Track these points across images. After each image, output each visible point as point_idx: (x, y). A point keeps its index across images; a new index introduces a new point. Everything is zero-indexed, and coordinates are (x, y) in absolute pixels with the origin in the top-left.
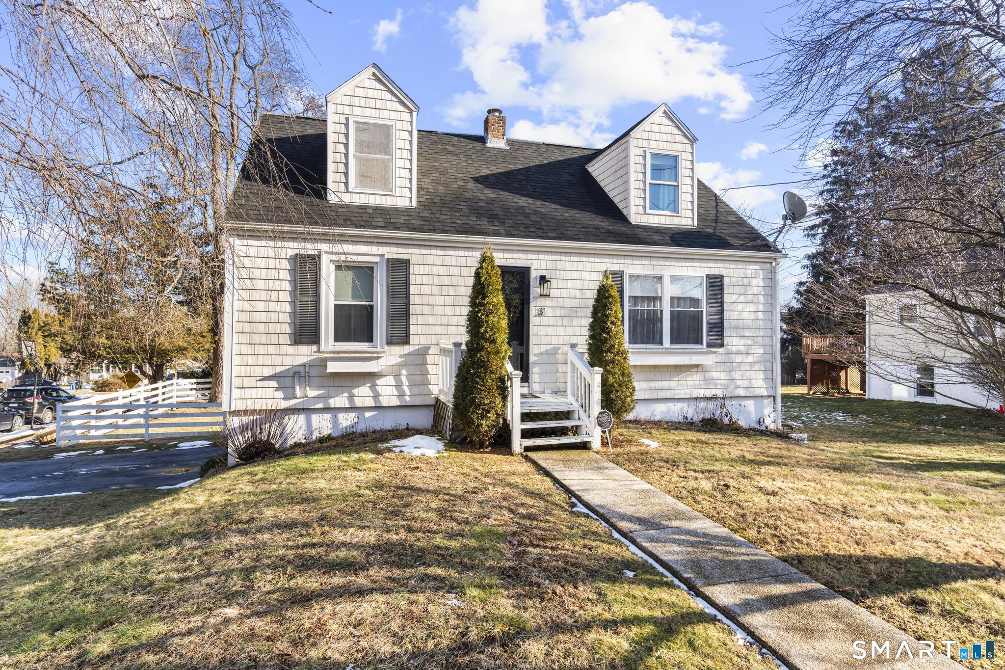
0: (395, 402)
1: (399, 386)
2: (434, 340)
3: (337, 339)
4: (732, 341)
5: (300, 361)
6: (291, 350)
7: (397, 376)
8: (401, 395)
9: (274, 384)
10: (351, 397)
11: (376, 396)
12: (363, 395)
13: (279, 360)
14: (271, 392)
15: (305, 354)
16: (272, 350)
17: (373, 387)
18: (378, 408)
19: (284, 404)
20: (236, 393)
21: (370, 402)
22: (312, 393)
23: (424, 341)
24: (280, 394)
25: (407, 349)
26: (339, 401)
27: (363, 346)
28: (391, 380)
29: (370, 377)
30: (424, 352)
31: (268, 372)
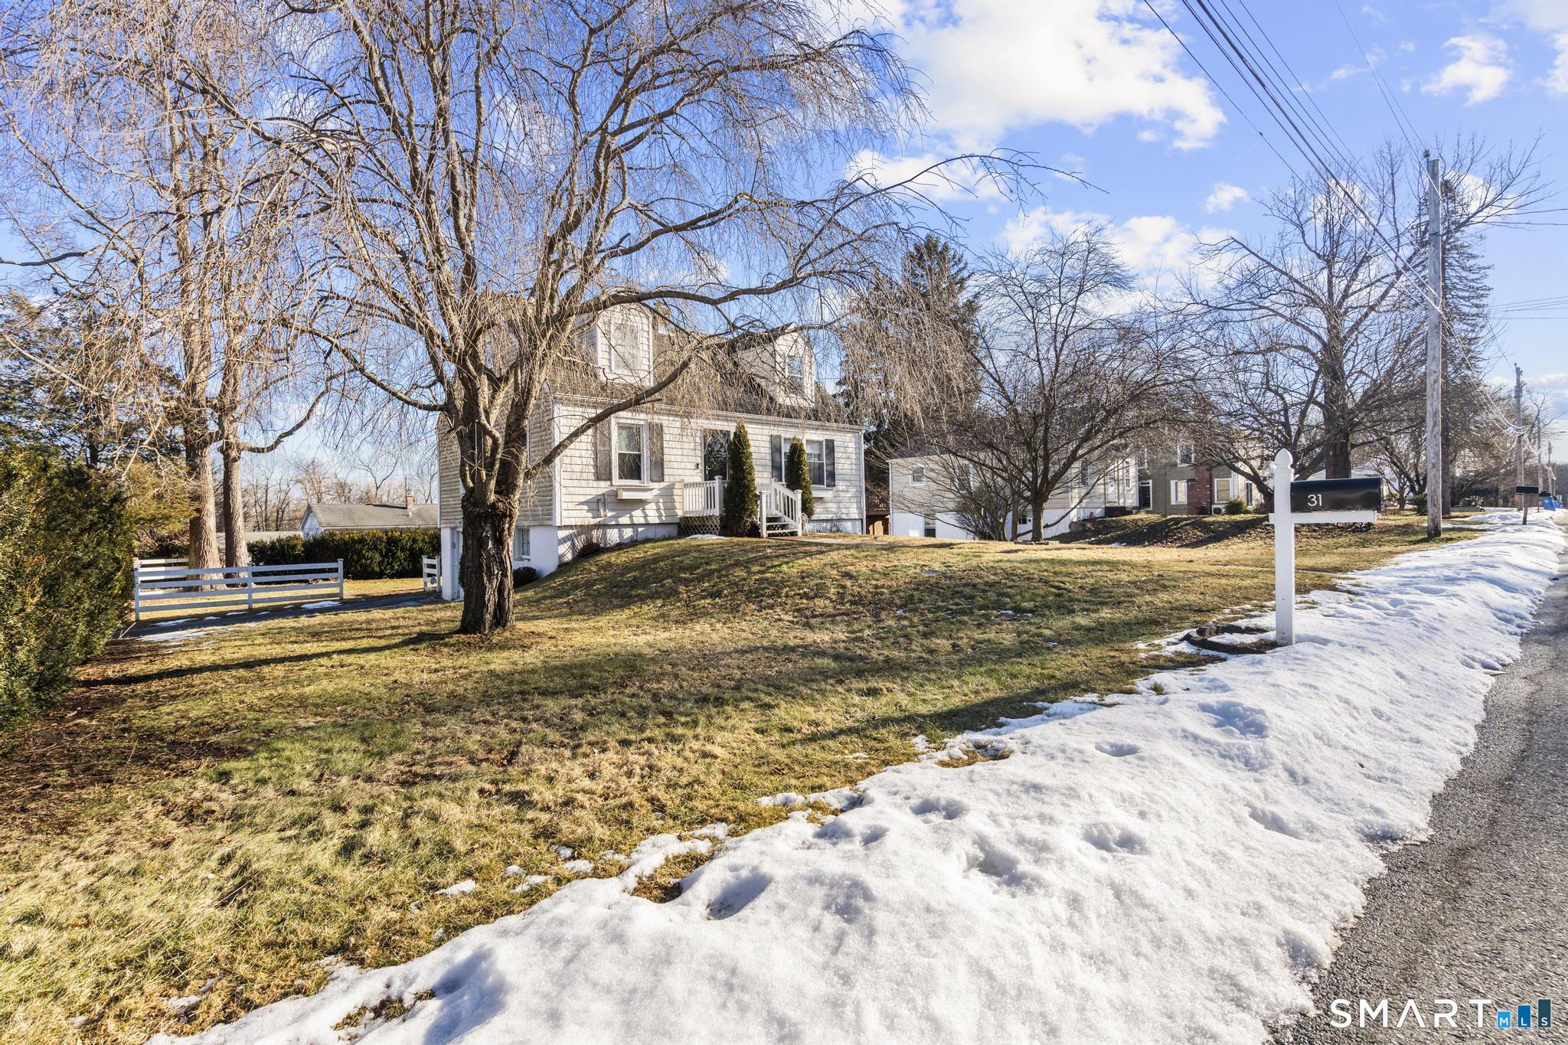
0: (657, 521)
1: (658, 510)
2: (678, 479)
3: (621, 478)
4: (840, 485)
5: (601, 491)
6: (595, 484)
7: (657, 503)
8: (660, 516)
9: (585, 507)
10: (631, 517)
11: (646, 516)
12: (638, 516)
13: (588, 491)
14: (584, 513)
15: (603, 487)
16: (584, 483)
17: (643, 510)
18: (647, 525)
19: (593, 521)
20: (565, 514)
21: (642, 521)
22: (610, 514)
23: (672, 479)
24: (590, 515)
25: (662, 485)
26: (624, 520)
27: (636, 482)
28: (653, 506)
29: (641, 503)
30: (671, 487)
31: (582, 499)
